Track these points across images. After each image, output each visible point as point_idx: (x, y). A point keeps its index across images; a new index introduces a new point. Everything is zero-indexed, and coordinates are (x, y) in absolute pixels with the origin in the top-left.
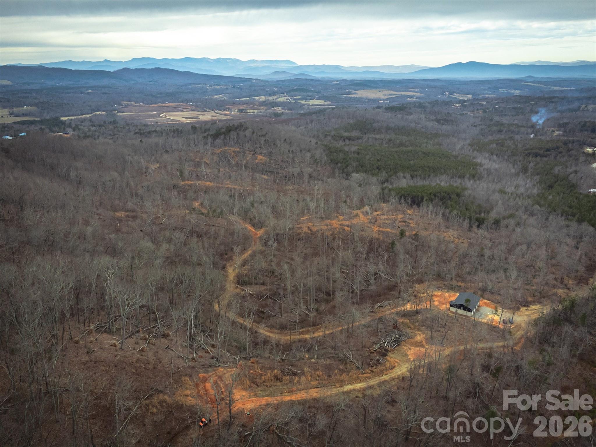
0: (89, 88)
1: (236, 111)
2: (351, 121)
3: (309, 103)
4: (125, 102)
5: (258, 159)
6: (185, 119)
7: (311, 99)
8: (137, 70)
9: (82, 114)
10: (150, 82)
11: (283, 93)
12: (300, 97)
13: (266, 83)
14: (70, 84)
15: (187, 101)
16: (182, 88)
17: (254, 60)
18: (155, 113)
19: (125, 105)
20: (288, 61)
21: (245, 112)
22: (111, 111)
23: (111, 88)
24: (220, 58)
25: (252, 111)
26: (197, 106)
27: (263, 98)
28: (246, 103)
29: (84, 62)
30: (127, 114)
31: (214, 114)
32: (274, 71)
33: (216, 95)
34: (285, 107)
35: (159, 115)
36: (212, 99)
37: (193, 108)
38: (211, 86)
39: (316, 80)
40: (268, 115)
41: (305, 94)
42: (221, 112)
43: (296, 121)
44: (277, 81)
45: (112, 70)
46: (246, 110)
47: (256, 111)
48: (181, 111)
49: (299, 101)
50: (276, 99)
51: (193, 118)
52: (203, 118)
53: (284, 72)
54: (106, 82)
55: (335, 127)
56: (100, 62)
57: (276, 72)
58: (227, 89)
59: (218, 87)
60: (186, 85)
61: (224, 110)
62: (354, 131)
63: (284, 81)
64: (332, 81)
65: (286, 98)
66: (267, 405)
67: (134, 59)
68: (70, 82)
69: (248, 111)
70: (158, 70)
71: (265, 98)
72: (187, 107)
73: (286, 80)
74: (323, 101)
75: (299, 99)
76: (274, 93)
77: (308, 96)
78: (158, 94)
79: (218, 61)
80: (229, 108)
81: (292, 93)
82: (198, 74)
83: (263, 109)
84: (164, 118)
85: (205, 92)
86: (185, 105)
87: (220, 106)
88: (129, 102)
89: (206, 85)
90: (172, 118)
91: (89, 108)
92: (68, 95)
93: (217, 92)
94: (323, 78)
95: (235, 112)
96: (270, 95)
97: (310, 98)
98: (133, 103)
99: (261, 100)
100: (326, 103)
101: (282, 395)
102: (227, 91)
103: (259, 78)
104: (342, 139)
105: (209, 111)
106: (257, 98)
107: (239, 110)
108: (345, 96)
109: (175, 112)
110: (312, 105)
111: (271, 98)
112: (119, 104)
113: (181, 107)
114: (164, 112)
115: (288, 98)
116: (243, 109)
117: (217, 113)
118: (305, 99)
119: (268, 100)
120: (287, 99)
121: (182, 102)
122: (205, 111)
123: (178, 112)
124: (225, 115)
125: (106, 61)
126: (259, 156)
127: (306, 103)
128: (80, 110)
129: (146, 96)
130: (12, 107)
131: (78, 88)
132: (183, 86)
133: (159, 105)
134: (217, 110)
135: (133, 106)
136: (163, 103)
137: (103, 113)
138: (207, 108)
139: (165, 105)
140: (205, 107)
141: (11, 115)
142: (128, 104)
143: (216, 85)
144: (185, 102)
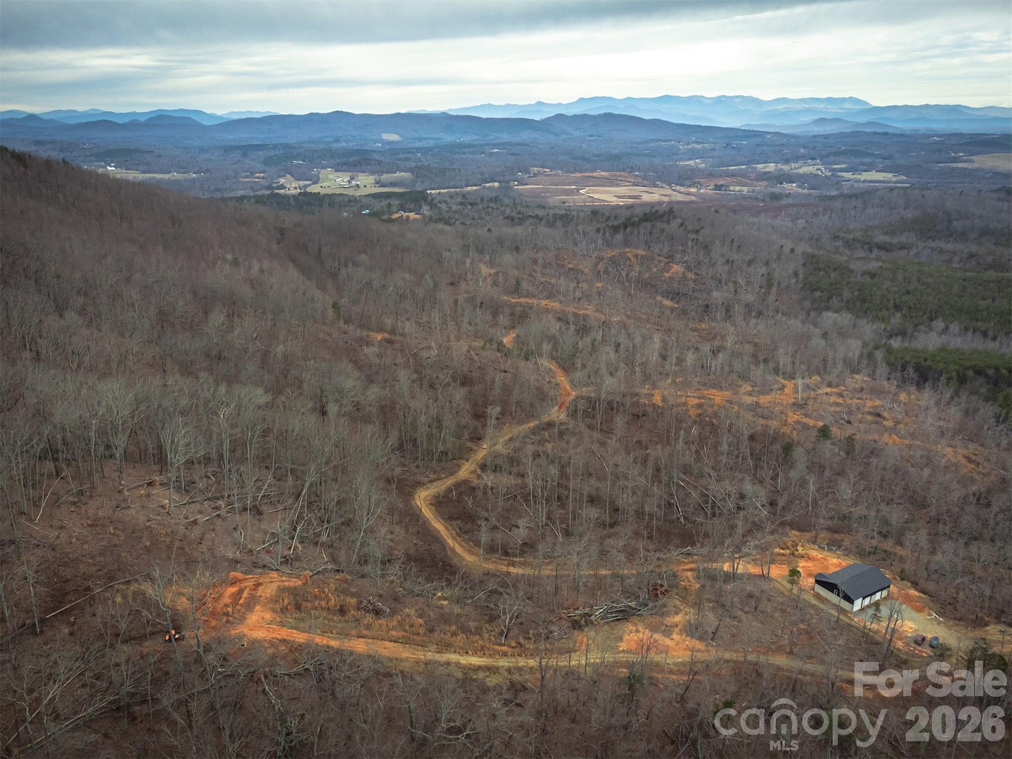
0: (495, 146)
1: (710, 188)
2: (910, 215)
3: (859, 177)
4: (535, 169)
5: (673, 270)
6: (615, 199)
7: (865, 171)
8: (576, 117)
9: (467, 186)
10: (592, 136)
11: (813, 159)
12: (844, 166)
13: (792, 140)
14: (474, 140)
15: (632, 170)
16: (637, 148)
17: (784, 99)
18: (574, 187)
19: (534, 174)
20: (852, 100)
21: (725, 190)
22: (508, 182)
23: (529, 146)
24: (724, 96)
25: (737, 188)
26: (645, 179)
27: (771, 167)
28: (733, 175)
29: (508, 107)
30: (530, 188)
31: (669, 192)
32: (818, 117)
33: (690, 159)
34: (804, 183)
35: (578, 191)
36: (677, 166)
37: (638, 181)
38: (688, 144)
39: (894, 134)
40: (759, 197)
41: (858, 160)
42: (682, 189)
43: (795, 209)
44: (814, 137)
45: (538, 119)
46: (728, 186)
47: (745, 189)
48: (617, 185)
49: (840, 174)
50: (797, 169)
51: (630, 197)
52: (646, 198)
53: (836, 120)
54: (525, 136)
55: (869, 225)
56: (530, 105)
57: (822, 121)
58: (714, 149)
59: (699, 147)
60: (646, 142)
61: (689, 186)
62: (906, 234)
63: (826, 137)
64: (929, 136)
65: (816, 167)
66: (283, 641)
67: (581, 100)
68: (475, 137)
69: (732, 188)
70: (609, 117)
71: (776, 166)
72: (629, 180)
73: (832, 135)
74: (890, 175)
75: (842, 170)
76: (797, 158)
77: (863, 164)
78: (595, 156)
79: (720, 101)
80: (699, 183)
81: (832, 158)
82: (672, 124)
83: (761, 186)
84: (583, 197)
85: (673, 154)
86: (626, 175)
87: (687, 177)
88: (541, 169)
89: (679, 142)
90: (596, 196)
91: (480, 176)
92: (461, 156)
93: (694, 154)
94: (916, 130)
95: (707, 190)
96: (787, 161)
97: (865, 167)
98: (546, 170)
99: (767, 170)
100: (894, 179)
101: (323, 635)
102: (714, 154)
103: (782, 131)
104: (867, 247)
105: (662, 187)
106: (760, 166)
107: (716, 186)
108: (942, 165)
109: (607, 186)
110: (864, 181)
111: (786, 168)
112: (526, 171)
113: (619, 179)
114: (587, 186)
115: (819, 167)
116: (722, 185)
117: (674, 190)
118: (853, 169)
119: (781, 170)
120: (818, 169)
121: (624, 170)
122: (656, 186)
123: (611, 186)
124: (688, 194)
125: (539, 103)
126: (675, 266)
127: (855, 176)
128: (467, 180)
129: (573, 159)
130: (382, 172)
131: (481, 145)
132: (641, 143)
133: (585, 174)
134: (677, 185)
135: (545, 175)
136: (591, 172)
137: (496, 184)
138: (661, 182)
139: (595, 174)
140: (659, 179)
141: (377, 183)
142: (539, 172)
143: (698, 143)
144: (628, 170)
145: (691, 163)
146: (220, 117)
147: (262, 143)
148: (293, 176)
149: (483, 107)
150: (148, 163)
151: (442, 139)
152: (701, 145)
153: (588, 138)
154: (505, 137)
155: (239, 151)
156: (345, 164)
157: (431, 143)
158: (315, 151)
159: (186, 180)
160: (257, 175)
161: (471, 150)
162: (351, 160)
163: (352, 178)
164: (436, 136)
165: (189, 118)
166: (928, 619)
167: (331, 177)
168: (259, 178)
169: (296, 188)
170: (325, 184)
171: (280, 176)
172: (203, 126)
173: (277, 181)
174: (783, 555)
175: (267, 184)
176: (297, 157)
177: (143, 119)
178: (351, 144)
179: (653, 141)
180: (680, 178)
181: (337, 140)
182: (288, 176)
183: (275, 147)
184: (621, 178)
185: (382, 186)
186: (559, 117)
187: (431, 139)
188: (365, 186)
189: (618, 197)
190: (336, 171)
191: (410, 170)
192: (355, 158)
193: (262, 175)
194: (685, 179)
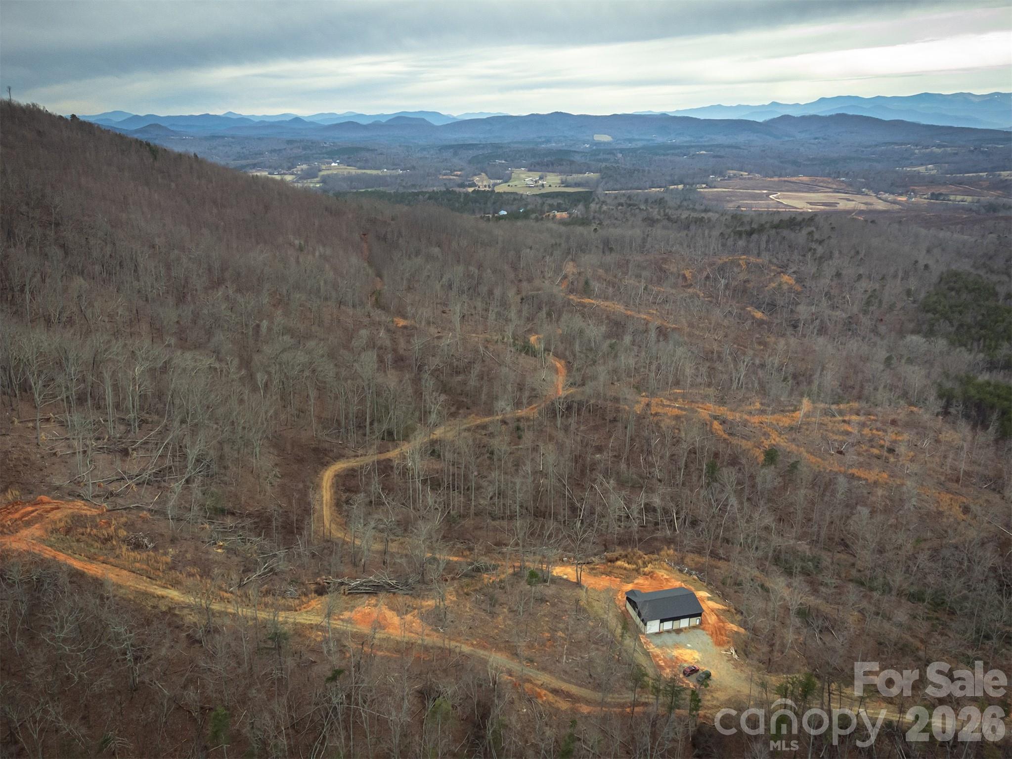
0: (702, 147)
1: (925, 196)
4: (731, 172)
6: (806, 205)
8: (803, 118)
9: (651, 187)
10: (816, 138)
14: (686, 142)
16: (863, 151)
18: (765, 191)
19: (729, 177)
21: (944, 200)
22: (695, 184)
23: (740, 148)
25: (959, 198)
26: (851, 185)
28: (961, 183)
29: (739, 107)
30: (717, 191)
31: (874, 200)
33: (922, 165)
35: (768, 196)
37: (840, 188)
38: (927, 147)
40: (974, 207)
42: (891, 197)
46: (948, 195)
47: (969, 199)
48: (815, 191)
51: (824, 204)
52: (843, 205)
54: (741, 138)
56: (763, 106)
58: (956, 154)
59: (939, 150)
60: (877, 145)
61: (900, 194)
67: (822, 100)
69: (952, 197)
70: (841, 119)
72: (830, 186)
80: (913, 191)
82: (919, 125)
83: (991, 196)
84: (771, 202)
85: (903, 159)
86: (830, 180)
87: (904, 185)
88: (738, 172)
89: (917, 146)
90: (785, 202)
91: (670, 178)
92: (662, 157)
93: (929, 159)
95: (920, 199)
98: (742, 173)
105: (867, 195)
106: (1005, 173)
107: (934, 194)
109: (803, 192)
112: (721, 174)
114: (779, 191)
116: (941, 194)
117: (880, 198)
121: (829, 175)
122: (860, 193)
123: (807, 192)
124: (894, 202)
125: (774, 104)
126: (785, 277)
128: (653, 181)
129: (782, 162)
130: (571, 173)
131: (688, 147)
132: (870, 146)
133: (783, 179)
134: (886, 192)
135: (740, 179)
136: (792, 176)
137: (681, 187)
138: (867, 188)
139: (794, 179)
140: (867, 186)
141: (562, 183)
142: (735, 175)
143: (939, 146)
144: (833, 176)
145: (922, 169)
146: (454, 118)
147: (478, 143)
148: (487, 174)
149: (712, 108)
150: (366, 161)
151: (653, 140)
152: (943, 149)
153: (813, 141)
154: (720, 139)
155: (451, 150)
156: (538, 164)
157: (640, 144)
158: (519, 151)
159: (390, 176)
160: (456, 173)
161: (677, 151)
162: (545, 160)
163: (541, 178)
164: (649, 138)
165: (423, 120)
166: (721, 654)
167: (523, 176)
168: (456, 175)
169: (485, 186)
170: (516, 183)
171: (475, 175)
172: (433, 126)
173: (471, 179)
174: (625, 569)
175: (460, 182)
176: (499, 157)
177: (384, 121)
178: (560, 145)
179: (886, 144)
180: (892, 184)
181: (548, 141)
182: (483, 174)
183: (485, 146)
184: (821, 184)
185: (567, 186)
186: (786, 118)
187: (642, 140)
188: (550, 186)
189: (811, 204)
190: (530, 170)
191: (599, 171)
192: (549, 159)
193: (459, 173)
194: (897, 186)
